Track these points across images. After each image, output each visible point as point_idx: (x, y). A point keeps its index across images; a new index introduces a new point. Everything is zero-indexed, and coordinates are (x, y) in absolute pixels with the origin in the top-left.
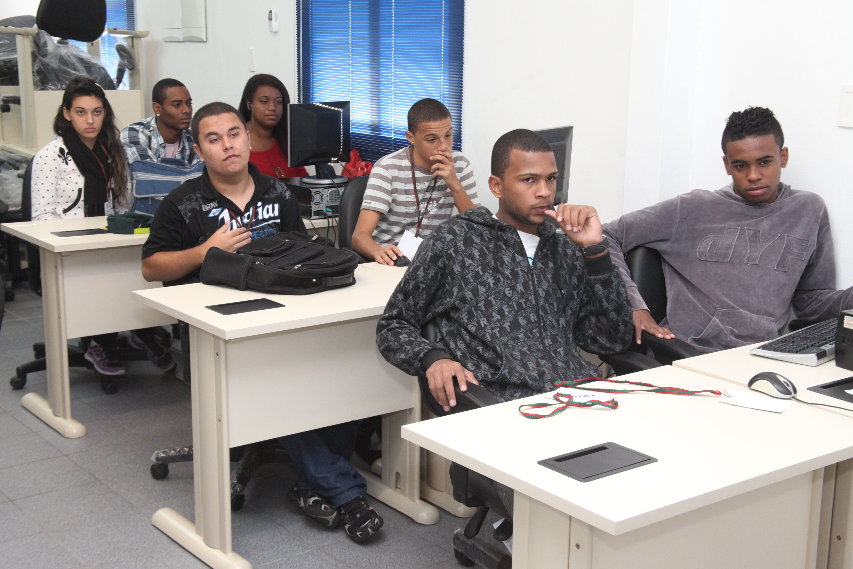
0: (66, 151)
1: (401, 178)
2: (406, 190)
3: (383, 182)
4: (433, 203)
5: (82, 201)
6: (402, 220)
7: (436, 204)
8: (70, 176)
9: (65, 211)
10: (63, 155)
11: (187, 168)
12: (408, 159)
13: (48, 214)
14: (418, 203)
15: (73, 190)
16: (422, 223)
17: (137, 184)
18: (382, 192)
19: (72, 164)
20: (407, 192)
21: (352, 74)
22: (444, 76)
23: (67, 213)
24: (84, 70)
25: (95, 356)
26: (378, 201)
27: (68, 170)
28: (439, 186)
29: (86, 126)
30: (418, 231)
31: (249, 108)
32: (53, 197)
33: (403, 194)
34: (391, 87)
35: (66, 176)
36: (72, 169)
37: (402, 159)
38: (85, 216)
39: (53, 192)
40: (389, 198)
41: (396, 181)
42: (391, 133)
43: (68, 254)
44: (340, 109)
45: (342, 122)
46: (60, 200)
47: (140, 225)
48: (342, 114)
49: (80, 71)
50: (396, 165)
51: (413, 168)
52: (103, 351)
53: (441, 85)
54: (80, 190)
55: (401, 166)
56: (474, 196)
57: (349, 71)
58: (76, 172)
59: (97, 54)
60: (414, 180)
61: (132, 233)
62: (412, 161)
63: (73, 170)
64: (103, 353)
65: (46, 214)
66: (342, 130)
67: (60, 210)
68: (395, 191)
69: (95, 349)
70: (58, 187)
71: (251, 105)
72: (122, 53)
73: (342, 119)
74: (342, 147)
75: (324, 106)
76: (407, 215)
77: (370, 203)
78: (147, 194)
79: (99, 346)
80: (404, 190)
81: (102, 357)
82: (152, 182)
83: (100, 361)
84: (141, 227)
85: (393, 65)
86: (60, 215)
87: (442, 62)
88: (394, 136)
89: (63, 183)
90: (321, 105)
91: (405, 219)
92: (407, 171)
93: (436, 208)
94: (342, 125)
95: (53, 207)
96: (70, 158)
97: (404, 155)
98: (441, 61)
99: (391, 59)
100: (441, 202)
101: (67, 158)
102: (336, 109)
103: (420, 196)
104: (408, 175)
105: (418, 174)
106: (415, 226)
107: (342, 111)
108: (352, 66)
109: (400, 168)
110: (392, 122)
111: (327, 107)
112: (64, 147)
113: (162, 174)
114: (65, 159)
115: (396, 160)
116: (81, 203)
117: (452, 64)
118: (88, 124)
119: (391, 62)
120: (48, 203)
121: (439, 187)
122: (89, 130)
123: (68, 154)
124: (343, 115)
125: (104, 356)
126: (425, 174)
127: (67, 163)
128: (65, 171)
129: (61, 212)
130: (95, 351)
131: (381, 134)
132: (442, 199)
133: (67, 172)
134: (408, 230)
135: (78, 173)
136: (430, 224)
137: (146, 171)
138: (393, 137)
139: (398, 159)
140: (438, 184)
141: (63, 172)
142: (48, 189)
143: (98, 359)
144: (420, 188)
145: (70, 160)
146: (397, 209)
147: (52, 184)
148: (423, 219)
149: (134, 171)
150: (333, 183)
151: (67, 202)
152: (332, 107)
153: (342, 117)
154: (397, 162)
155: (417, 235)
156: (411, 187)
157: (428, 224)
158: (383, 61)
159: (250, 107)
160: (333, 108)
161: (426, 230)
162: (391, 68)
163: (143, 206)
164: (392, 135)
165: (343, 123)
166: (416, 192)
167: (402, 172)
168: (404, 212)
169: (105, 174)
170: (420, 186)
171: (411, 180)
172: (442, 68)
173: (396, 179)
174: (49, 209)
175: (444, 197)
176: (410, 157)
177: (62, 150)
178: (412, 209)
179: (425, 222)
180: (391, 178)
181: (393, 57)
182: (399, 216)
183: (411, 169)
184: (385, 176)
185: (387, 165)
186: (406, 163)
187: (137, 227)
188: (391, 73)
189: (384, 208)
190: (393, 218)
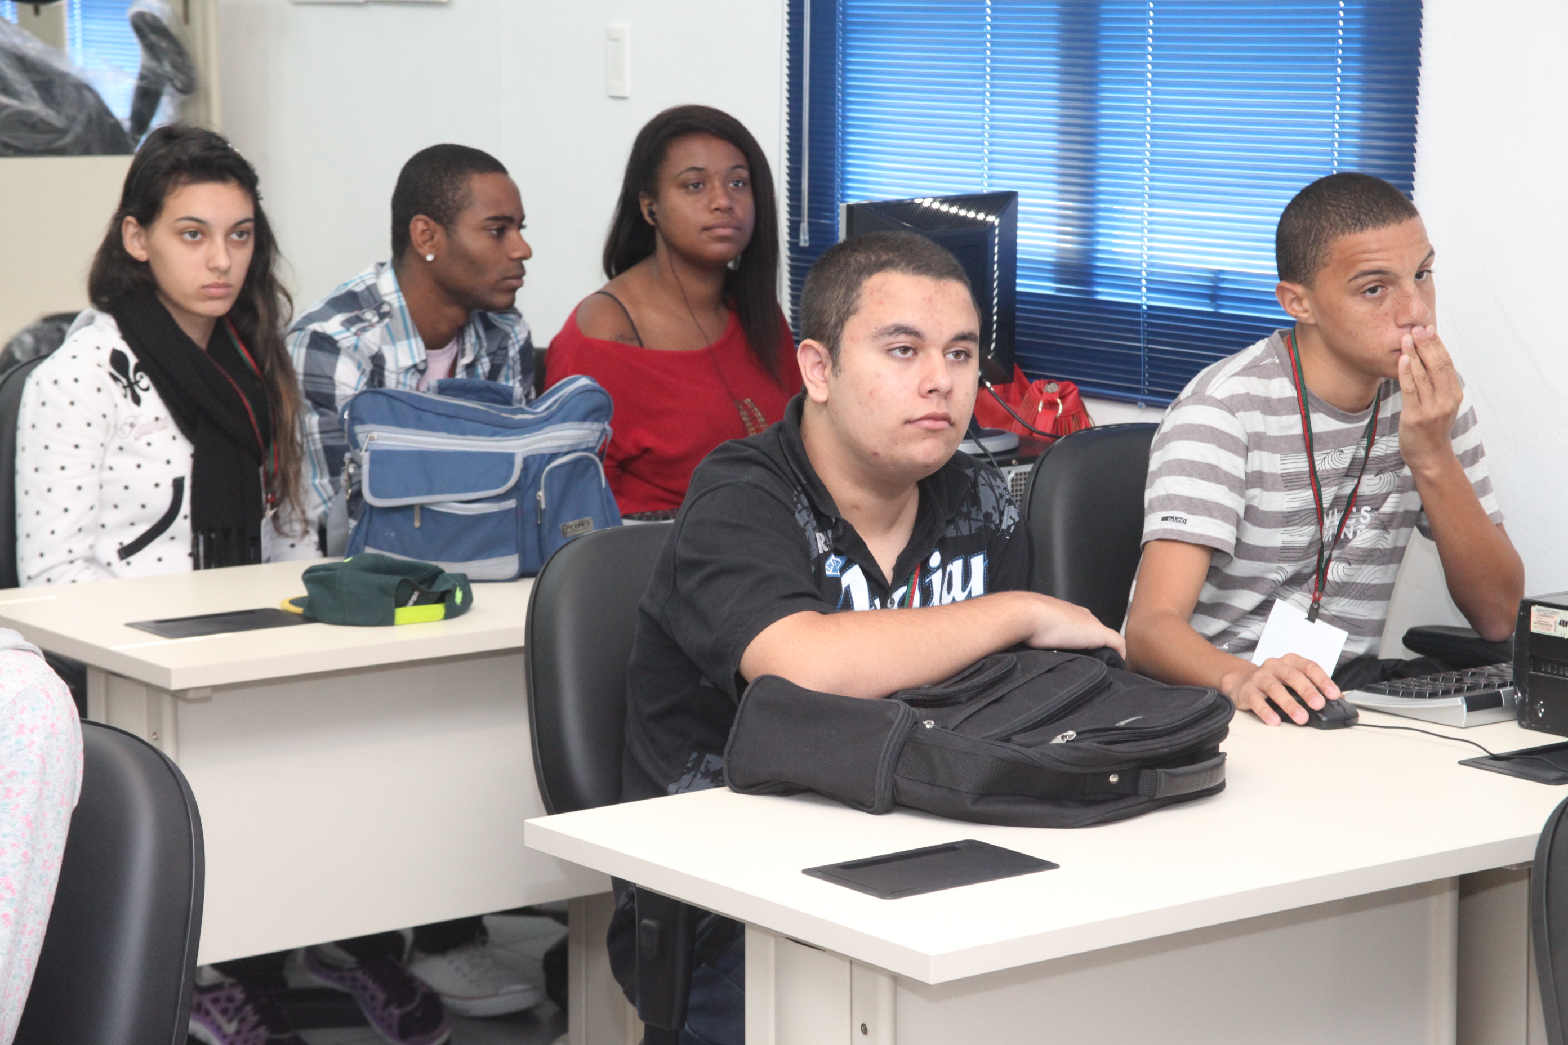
0: (133, 360)
1: (1269, 437)
2: (1289, 475)
3: (1222, 452)
4: (1358, 511)
5: (186, 517)
6: (1270, 571)
7: (1368, 516)
8: (146, 439)
9: (127, 552)
10: (125, 374)
11: (522, 411)
12: (1287, 375)
13: (79, 564)
14: (1320, 513)
15: (157, 485)
16: (1329, 577)
17: (372, 462)
18: (1221, 483)
19: (152, 402)
20: (1289, 481)
21: (992, 102)
22: (1342, 107)
23: (132, 559)
24: (35, 93)
25: (221, 1020)
26: (1211, 516)
27: (142, 420)
28: (1377, 457)
29: (208, 278)
30: (1316, 601)
31: (648, 219)
32: (92, 508)
33: (1278, 490)
34: (1142, 144)
35: (136, 439)
36: (152, 419)
37: (1269, 376)
38: (196, 567)
39: (90, 495)
40: (1235, 503)
41: (1259, 447)
42: (1138, 289)
43: (208, 693)
44: (991, 218)
45: (996, 258)
46: (110, 517)
47: (414, 597)
48: (997, 232)
49: (24, 97)
50: (1254, 396)
51: (1305, 405)
52: (246, 1002)
53: (1331, 134)
54: (178, 484)
55: (1267, 400)
56: (1484, 486)
57: (983, 93)
58: (165, 428)
59: (55, 39)
60: (1309, 442)
61: (387, 620)
62: (1299, 381)
63: (157, 419)
64: (248, 1008)
65: (72, 562)
66: (995, 284)
67: (109, 551)
68: (1257, 480)
69: (216, 994)
70: (107, 475)
71: (655, 208)
72: (153, 38)
73: (996, 249)
74: (994, 336)
75: (945, 208)
76: (1284, 553)
77: (1185, 521)
78: (407, 494)
79: (232, 986)
80: (1282, 475)
81: (242, 1020)
82: (422, 456)
83: (238, 1032)
84: (416, 603)
85: (1149, 75)
86: (109, 564)
87: (1339, 61)
88: (1148, 299)
89: (124, 464)
90: (936, 206)
91: (1282, 569)
92: (1287, 414)
93: (1371, 526)
94: (996, 267)
95: (90, 540)
96: (145, 382)
97: (1273, 363)
98: (1333, 59)
99: (1144, 56)
100: (1387, 508)
101: (137, 382)
102: (981, 216)
103: (1328, 495)
104: (1291, 427)
105: (1322, 423)
106: (1305, 586)
107: (997, 223)
108: (993, 77)
109: (1269, 406)
110: (1141, 255)
111: (954, 210)
112: (124, 347)
113: (449, 431)
114: (131, 386)
115: (1254, 380)
116: (182, 525)
117: (1375, 67)
118: (214, 270)
119: (1143, 65)
120: (80, 530)
121: (1381, 459)
122: (214, 291)
123: (137, 369)
124: (999, 235)
125: (253, 1019)
126: (1343, 421)
127: (137, 400)
128: (132, 425)
129: (114, 557)
130: (215, 1001)
131: (1098, 293)
132: (1392, 499)
133: (137, 427)
134: (1284, 598)
135: (171, 428)
136: (1353, 580)
137: (399, 421)
138: (1144, 301)
139: (1260, 377)
140: (1377, 451)
141: (127, 429)
142: (79, 483)
143: (231, 1028)
144: (1328, 467)
145: (147, 390)
146: (1258, 536)
147: (93, 466)
148: (1332, 564)
149: (362, 422)
150: (981, 451)
151: (132, 524)
152: (969, 210)
153: (996, 240)
154: (1256, 386)
155: (1314, 614)
156: (1299, 464)
157: (1345, 579)
158: (1109, 61)
159: (652, 214)
160: (971, 214)
161: (1336, 599)
162: (1143, 83)
163: (393, 534)
164: (1140, 297)
165: (998, 262)
166: (1315, 480)
167: (1272, 419)
168: (1279, 544)
169: (257, 431)
170: (1328, 462)
171: (1301, 444)
172: (1339, 79)
173: (1257, 442)
174: (81, 547)
175: (1397, 492)
176: (1290, 370)
177: (118, 360)
178: (1302, 536)
179: (1336, 572)
180: (1244, 438)
181: (1150, 49)
182: (1260, 560)
183: (1298, 409)
184: (1226, 434)
185: (1232, 397)
186: (1283, 388)
187: (403, 604)
188: (1144, 101)
189: (1222, 533)
190: (1241, 568)
